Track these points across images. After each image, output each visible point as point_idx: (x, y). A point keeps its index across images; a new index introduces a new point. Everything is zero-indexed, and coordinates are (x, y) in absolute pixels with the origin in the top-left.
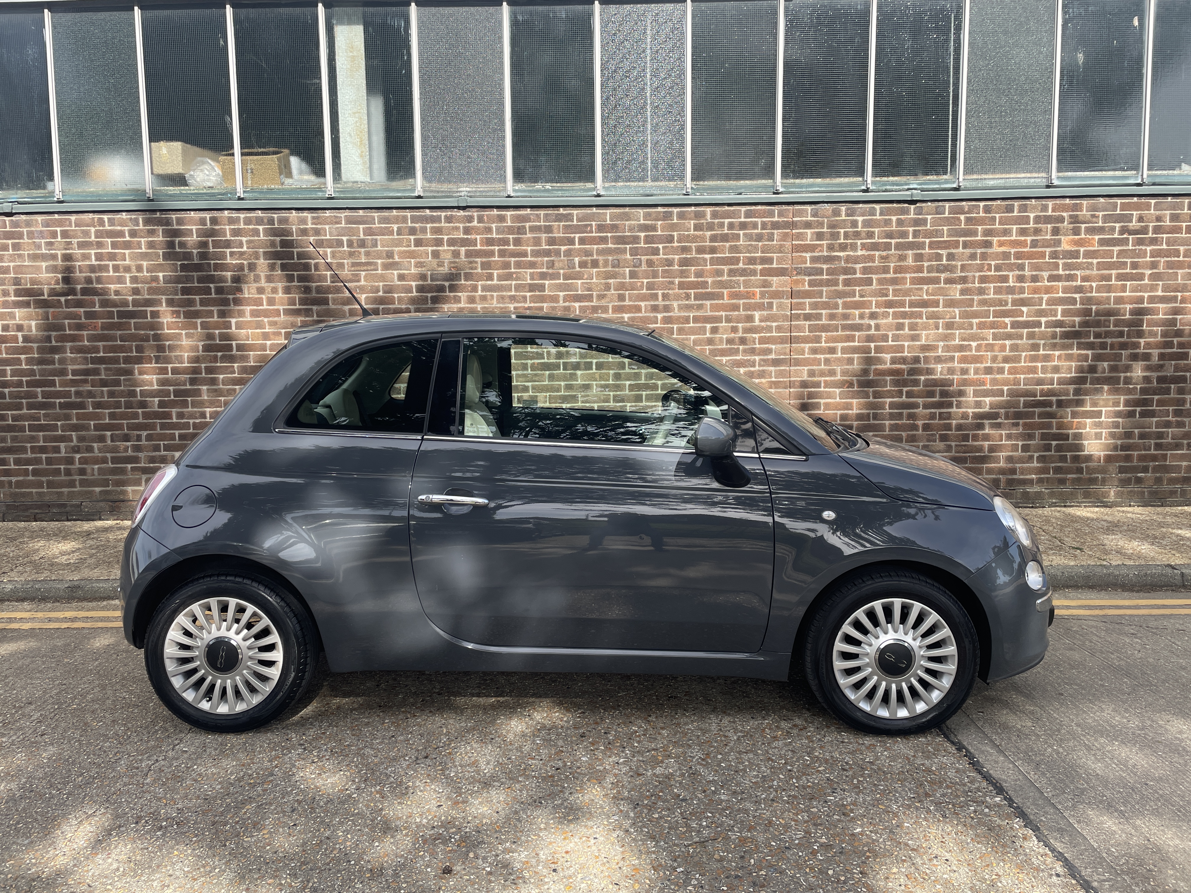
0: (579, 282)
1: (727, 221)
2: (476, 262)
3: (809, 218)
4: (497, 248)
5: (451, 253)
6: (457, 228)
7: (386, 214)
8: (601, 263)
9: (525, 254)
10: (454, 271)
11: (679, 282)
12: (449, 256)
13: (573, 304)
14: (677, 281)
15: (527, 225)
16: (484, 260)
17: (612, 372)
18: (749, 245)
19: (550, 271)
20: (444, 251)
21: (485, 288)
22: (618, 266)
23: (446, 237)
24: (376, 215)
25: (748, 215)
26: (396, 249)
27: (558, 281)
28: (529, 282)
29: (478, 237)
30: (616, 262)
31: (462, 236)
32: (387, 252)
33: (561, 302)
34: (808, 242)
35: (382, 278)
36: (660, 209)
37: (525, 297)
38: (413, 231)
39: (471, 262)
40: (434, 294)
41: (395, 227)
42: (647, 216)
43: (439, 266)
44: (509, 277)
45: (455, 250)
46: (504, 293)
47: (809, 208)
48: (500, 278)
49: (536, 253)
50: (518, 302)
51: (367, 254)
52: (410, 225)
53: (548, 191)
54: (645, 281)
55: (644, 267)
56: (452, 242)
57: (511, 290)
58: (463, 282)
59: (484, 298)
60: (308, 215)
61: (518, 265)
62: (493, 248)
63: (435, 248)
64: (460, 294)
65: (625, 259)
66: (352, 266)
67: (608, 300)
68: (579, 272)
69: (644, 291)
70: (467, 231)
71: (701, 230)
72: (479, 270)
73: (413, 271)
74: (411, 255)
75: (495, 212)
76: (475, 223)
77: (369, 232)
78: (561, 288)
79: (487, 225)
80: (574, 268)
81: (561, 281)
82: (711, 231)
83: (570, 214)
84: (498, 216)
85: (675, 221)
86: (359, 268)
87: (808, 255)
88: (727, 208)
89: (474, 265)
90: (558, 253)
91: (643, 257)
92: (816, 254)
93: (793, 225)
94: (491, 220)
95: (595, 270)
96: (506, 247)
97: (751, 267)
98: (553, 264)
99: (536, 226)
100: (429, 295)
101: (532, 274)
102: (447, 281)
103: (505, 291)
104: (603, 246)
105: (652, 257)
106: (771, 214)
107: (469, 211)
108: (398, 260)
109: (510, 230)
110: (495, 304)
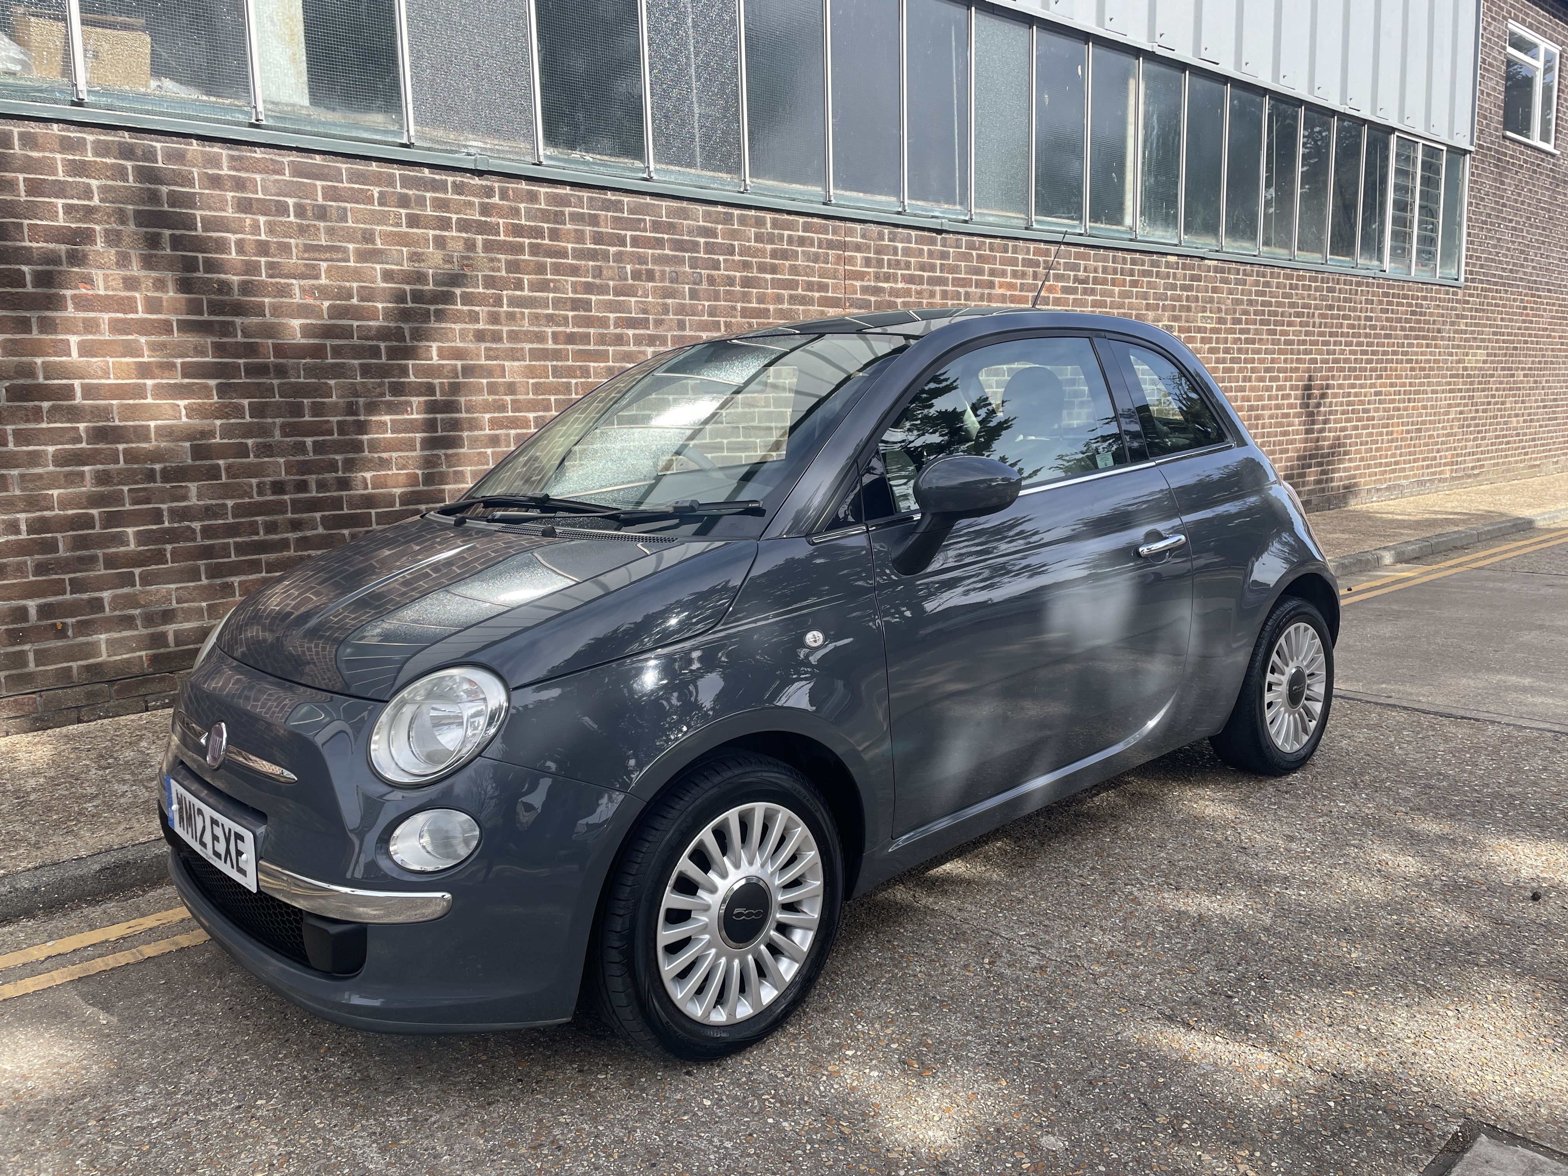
0: (633, 299)
1: (786, 233)
2: (499, 260)
3: (859, 240)
4: (527, 241)
5: (461, 243)
6: (471, 204)
7: (360, 166)
8: (657, 274)
9: (563, 254)
10: (466, 271)
11: (742, 308)
12: (460, 246)
13: (625, 331)
14: (739, 305)
15: (567, 210)
16: (510, 257)
18: (807, 266)
19: (598, 281)
20: (453, 238)
21: (512, 302)
22: (677, 282)
23: (454, 217)
24: (344, 166)
25: (807, 228)
26: (379, 228)
27: (607, 297)
28: (571, 295)
29: (501, 221)
30: (674, 275)
31: (477, 217)
32: (364, 231)
33: (612, 327)
34: (858, 268)
35: (357, 275)
36: (720, 209)
37: (566, 318)
38: (404, 201)
39: (492, 260)
40: (439, 306)
41: (376, 191)
42: (707, 215)
43: (445, 261)
44: (543, 286)
45: (469, 239)
46: (539, 311)
47: (858, 227)
48: (533, 287)
49: (580, 254)
50: (558, 325)
51: (331, 232)
52: (399, 190)
53: (587, 163)
54: (707, 304)
55: (705, 285)
56: (464, 225)
57: (547, 307)
58: (480, 290)
59: (511, 316)
60: (223, 152)
61: (557, 269)
62: (521, 240)
64: (477, 309)
65: (684, 273)
66: (305, 251)
67: (666, 327)
68: (632, 286)
69: (705, 318)
70: (485, 210)
71: (762, 242)
72: (504, 273)
73: (405, 267)
74: (402, 240)
75: (524, 185)
76: (496, 200)
77: (332, 194)
78: (611, 306)
79: (513, 204)
80: (626, 279)
81: (611, 297)
82: (771, 244)
83: (620, 202)
84: (529, 192)
85: (736, 227)
86: (317, 255)
87: (858, 284)
88: (786, 217)
89: (496, 264)
90: (605, 256)
91: (703, 272)
92: (865, 284)
93: (844, 246)
94: (519, 196)
95: (651, 284)
96: (539, 241)
97: (808, 293)
98: (601, 272)
99: (578, 214)
100: (431, 307)
101: (574, 284)
102: (458, 286)
103: (540, 307)
104: (659, 251)
105: (713, 272)
106: (824, 230)
107: (487, 180)
108: (380, 246)
109: (545, 216)
110: (526, 326)
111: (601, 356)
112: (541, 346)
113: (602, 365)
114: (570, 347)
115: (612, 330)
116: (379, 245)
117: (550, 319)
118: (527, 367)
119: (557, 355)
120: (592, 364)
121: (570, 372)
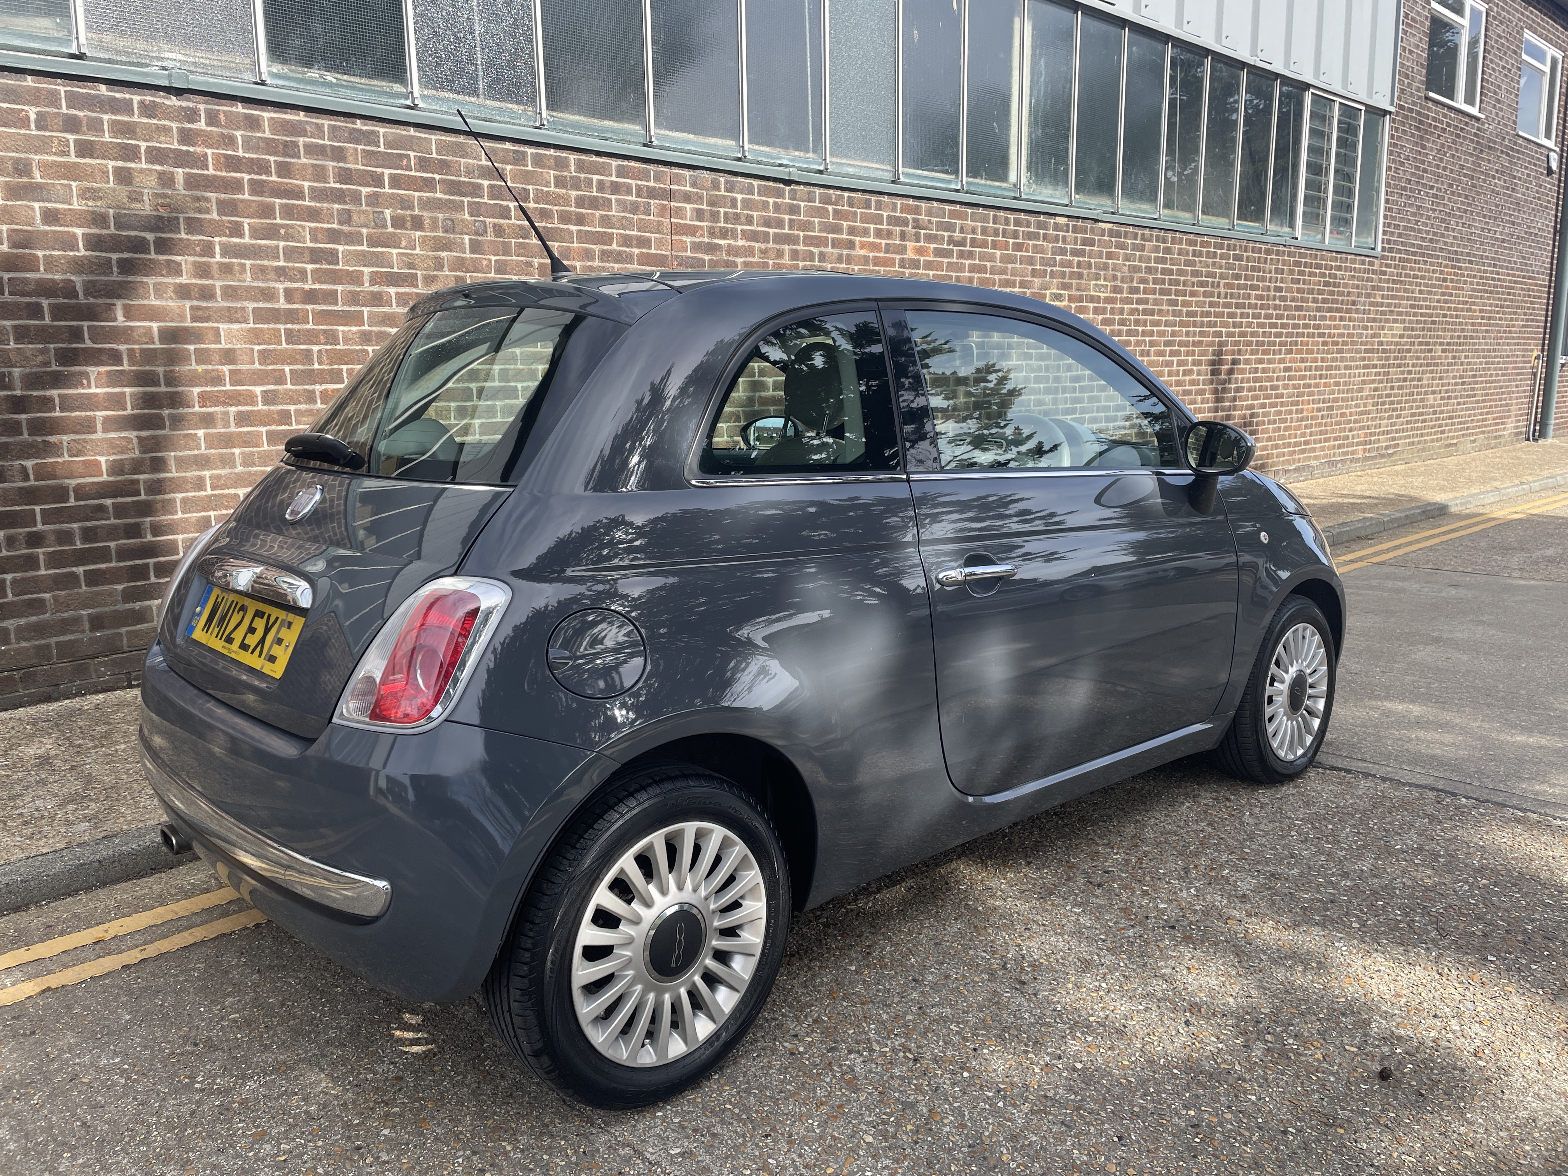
0: (395, 251)
1: (595, 178)
2: (208, 200)
3: (688, 188)
4: (246, 177)
5: (153, 177)
6: (167, 130)
8: (427, 222)
9: (298, 194)
10: (163, 212)
12: (153, 181)
13: (386, 289)
14: (536, 261)
15: (301, 141)
16: (223, 196)
17: (453, 404)
18: (623, 217)
19: (346, 228)
20: (142, 171)
21: (229, 251)
22: (453, 232)
23: (143, 145)
25: (621, 171)
26: (37, 157)
27: (359, 248)
28: (309, 244)
29: (209, 152)
30: (449, 223)
31: (176, 146)
32: (17, 161)
33: (367, 284)
34: (688, 222)
36: (508, 146)
37: (303, 272)
38: (71, 124)
39: (198, 199)
40: (125, 255)
41: (32, 111)
42: (492, 153)
43: (132, 200)
44: (272, 232)
45: (164, 172)
46: (266, 263)
47: (687, 173)
48: (257, 233)
49: (319, 195)
50: (292, 280)
52: (64, 110)
53: (329, 85)
54: (493, 258)
55: (490, 236)
56: (156, 156)
57: (277, 258)
58: (183, 235)
59: (226, 269)
61: (289, 212)
62: (238, 175)
63: (120, 164)
64: (178, 258)
65: (463, 221)
68: (392, 235)
69: (492, 275)
70: (186, 137)
71: (565, 187)
72: (215, 215)
73: (76, 206)
75: (240, 108)
76: (202, 125)
78: (364, 259)
79: (225, 131)
80: (385, 226)
81: (365, 248)
82: (576, 190)
83: (373, 133)
84: (247, 117)
85: (530, 168)
87: (688, 240)
88: (594, 158)
89: (204, 204)
90: (356, 198)
91: (488, 220)
92: (697, 240)
93: (670, 195)
94: (233, 122)
95: (418, 233)
96: (264, 177)
97: (627, 249)
98: (350, 217)
99: (317, 146)
100: (114, 256)
101: (313, 232)
102: (152, 230)
103: (267, 257)
104: (428, 194)
105: (501, 221)
106: (646, 176)
107: (189, 100)
108: (39, 180)
109: (270, 146)
110: (248, 280)
111: (355, 319)
112: (270, 306)
113: (354, 329)
114: (309, 307)
115: (367, 287)
116: (37, 177)
117: (281, 273)
118: (250, 330)
119: (291, 316)
120: (341, 328)
121: (311, 337)
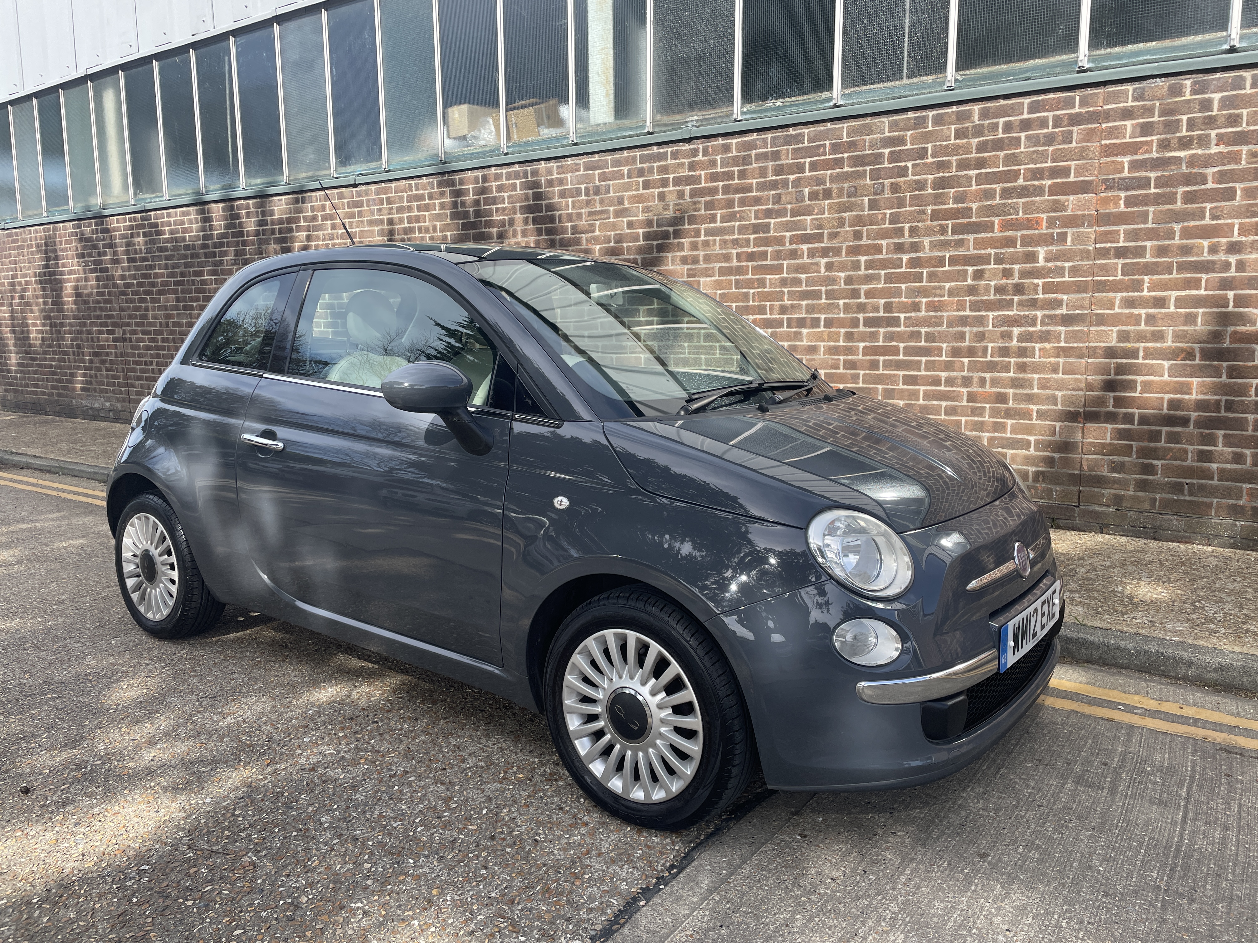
0: (809, 218)
1: (1002, 121)
2: (700, 203)
3: (1130, 103)
4: (721, 184)
5: (675, 194)
6: (682, 165)
7: (617, 156)
8: (835, 192)
9: (749, 189)
10: (678, 214)
11: (932, 211)
12: (674, 197)
13: (801, 246)
14: (929, 209)
15: (753, 152)
16: (708, 199)
17: (843, 330)
18: (1034, 152)
19: (777, 207)
20: (670, 191)
21: (708, 233)
22: (856, 196)
23: (671, 176)
24: (609, 158)
25: (1033, 108)
26: (627, 194)
27: (784, 219)
28: (753, 221)
29: (703, 173)
30: (852, 189)
31: (687, 173)
32: (619, 198)
33: (788, 244)
34: (1127, 140)
35: (614, 227)
36: (910, 115)
37: (748, 240)
38: (641, 173)
39: (695, 203)
40: (660, 242)
41: (626, 169)
42: (893, 126)
43: (665, 209)
44: (731, 217)
45: (680, 190)
46: (727, 237)
47: (1130, 88)
48: (724, 219)
49: (762, 187)
50: (741, 247)
51: (602, 201)
52: (639, 166)
53: (779, 108)
54: (888, 212)
55: (887, 194)
57: (733, 233)
58: (687, 226)
59: (706, 244)
60: (553, 164)
61: (743, 202)
62: (717, 184)
63: (661, 190)
64: (683, 240)
65: (864, 186)
66: (589, 216)
67: (841, 239)
68: (809, 206)
69: (887, 225)
70: (692, 167)
71: (966, 137)
72: (703, 212)
73: (640, 218)
74: (639, 199)
75: (720, 141)
76: (700, 157)
77: (604, 177)
78: (787, 227)
79: (711, 158)
80: (803, 201)
81: (789, 219)
82: (979, 137)
83: (800, 134)
84: (724, 145)
85: (930, 128)
86: (594, 218)
87: (1125, 160)
88: (1002, 102)
89: (698, 206)
90: (785, 184)
91: (886, 181)
92: (1140, 157)
93: (1107, 116)
94: (716, 152)
95: (827, 202)
96: (731, 182)
97: (1036, 183)
98: (780, 198)
99: (763, 153)
100: (655, 243)
101: (756, 212)
102: (672, 226)
103: (729, 234)
104: (838, 170)
105: (899, 180)
106: (1069, 103)
107: (694, 144)
108: (627, 206)
109: (736, 161)
110: (717, 250)
111: (778, 269)
112: (727, 265)
113: (777, 276)
114: (750, 264)
115: (788, 246)
116: (627, 205)
117: (736, 243)
118: (716, 281)
119: (739, 271)
120: (768, 277)
121: (749, 284)
